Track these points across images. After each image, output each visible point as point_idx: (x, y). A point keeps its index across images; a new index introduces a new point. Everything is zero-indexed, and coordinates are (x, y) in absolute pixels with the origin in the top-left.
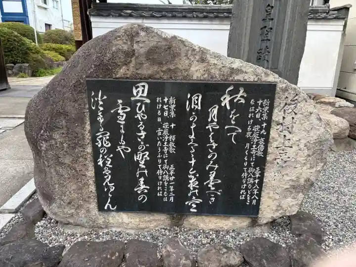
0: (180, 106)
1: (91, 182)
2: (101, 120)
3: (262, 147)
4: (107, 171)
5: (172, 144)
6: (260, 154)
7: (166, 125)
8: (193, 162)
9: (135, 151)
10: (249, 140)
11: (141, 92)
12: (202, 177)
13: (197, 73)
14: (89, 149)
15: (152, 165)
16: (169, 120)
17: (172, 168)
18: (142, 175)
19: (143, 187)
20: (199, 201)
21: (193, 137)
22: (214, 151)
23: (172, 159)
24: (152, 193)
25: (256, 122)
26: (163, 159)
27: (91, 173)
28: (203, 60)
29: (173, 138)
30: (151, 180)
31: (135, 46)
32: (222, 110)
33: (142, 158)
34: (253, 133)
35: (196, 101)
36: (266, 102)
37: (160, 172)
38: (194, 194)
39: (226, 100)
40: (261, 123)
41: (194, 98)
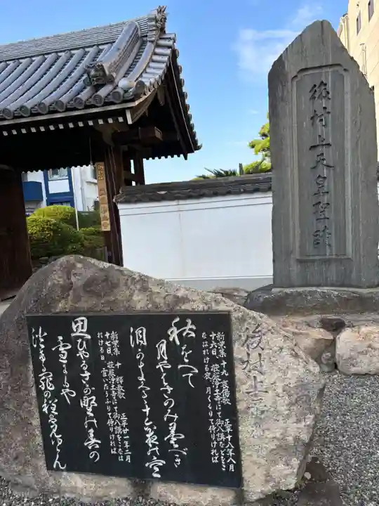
0: (124, 343)
1: (38, 432)
2: (43, 358)
3: (226, 393)
4: (53, 420)
5: (120, 388)
6: (226, 401)
7: (110, 364)
8: (147, 410)
9: (80, 395)
10: (209, 383)
11: (80, 328)
12: (162, 432)
13: (140, 303)
14: (34, 394)
15: (100, 412)
16: (115, 359)
17: (124, 418)
18: (91, 425)
19: (93, 441)
20: (162, 463)
21: (142, 379)
22: (170, 396)
23: (123, 406)
24: (104, 448)
25: (214, 360)
26: (112, 406)
27: (36, 422)
28: (144, 289)
29: (120, 379)
30: (102, 433)
31: (73, 279)
32: (171, 345)
33: (89, 404)
34: (214, 374)
35: (141, 336)
36: (220, 336)
37: (110, 422)
38: (154, 453)
39: (174, 334)
40: (219, 361)
41: (138, 332)
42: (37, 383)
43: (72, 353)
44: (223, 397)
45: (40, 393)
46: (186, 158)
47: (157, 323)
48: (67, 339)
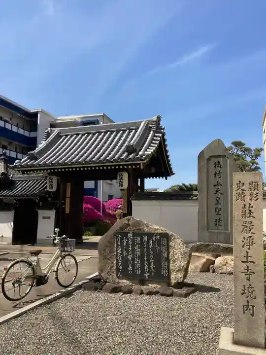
0: (141, 240)
1: (115, 265)
2: (119, 244)
3: (166, 254)
4: (120, 262)
5: (139, 252)
6: (166, 257)
7: (137, 246)
8: (146, 259)
9: (128, 254)
10: (162, 251)
11: (130, 235)
12: (149, 265)
13: (146, 230)
14: (115, 253)
15: (133, 259)
16: (139, 244)
17: (139, 261)
18: (130, 263)
19: (130, 268)
20: (148, 274)
21: (145, 250)
22: (152, 255)
23: (139, 258)
24: (133, 270)
25: (164, 246)
26: (137, 258)
27: (115, 262)
28: (147, 226)
29: (139, 250)
30: (133, 266)
32: (153, 241)
33: (130, 257)
34: (163, 249)
35: (146, 238)
36: (165, 239)
37: (136, 262)
38: (147, 271)
39: (154, 238)
42: (117, 250)
43: (127, 242)
44: (165, 255)
45: (117, 253)
46: (166, 179)
47: (150, 235)
48: (127, 238)
